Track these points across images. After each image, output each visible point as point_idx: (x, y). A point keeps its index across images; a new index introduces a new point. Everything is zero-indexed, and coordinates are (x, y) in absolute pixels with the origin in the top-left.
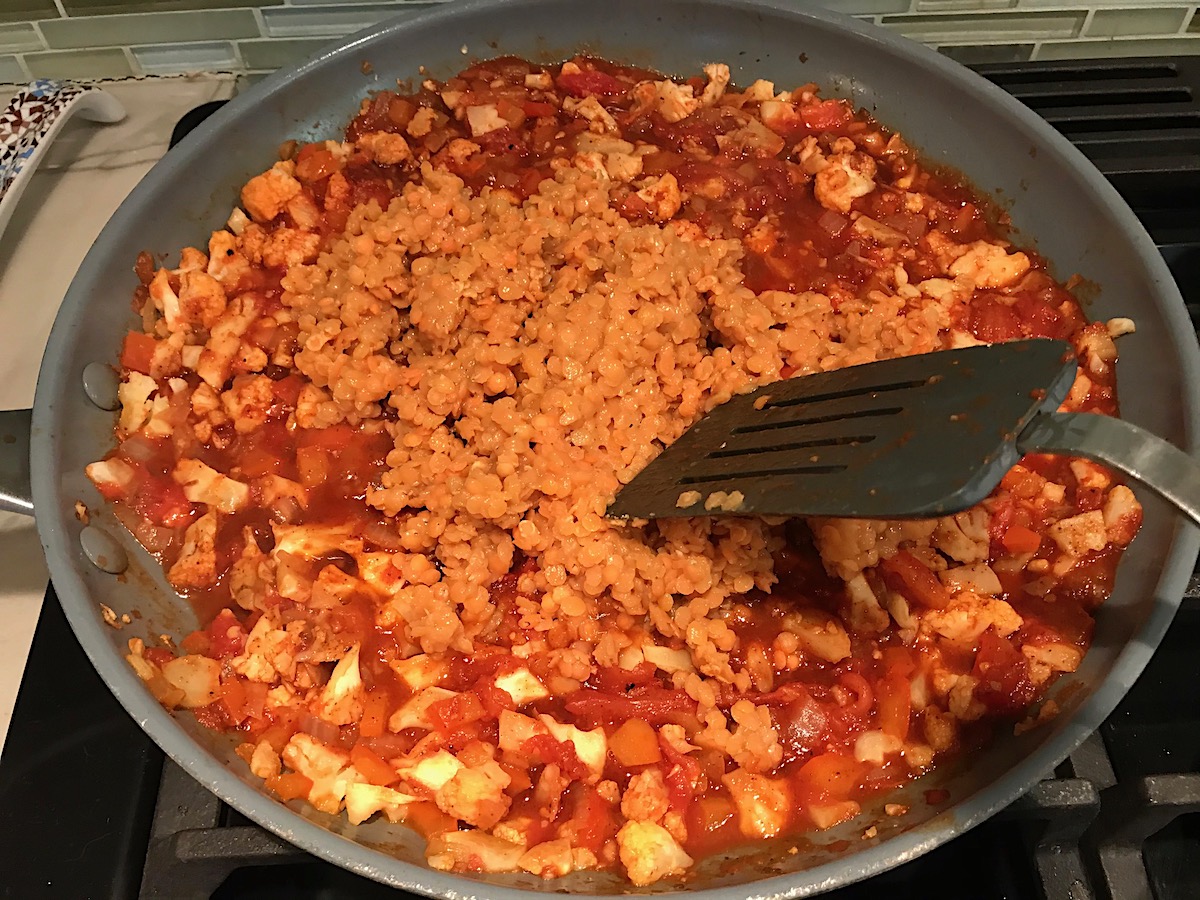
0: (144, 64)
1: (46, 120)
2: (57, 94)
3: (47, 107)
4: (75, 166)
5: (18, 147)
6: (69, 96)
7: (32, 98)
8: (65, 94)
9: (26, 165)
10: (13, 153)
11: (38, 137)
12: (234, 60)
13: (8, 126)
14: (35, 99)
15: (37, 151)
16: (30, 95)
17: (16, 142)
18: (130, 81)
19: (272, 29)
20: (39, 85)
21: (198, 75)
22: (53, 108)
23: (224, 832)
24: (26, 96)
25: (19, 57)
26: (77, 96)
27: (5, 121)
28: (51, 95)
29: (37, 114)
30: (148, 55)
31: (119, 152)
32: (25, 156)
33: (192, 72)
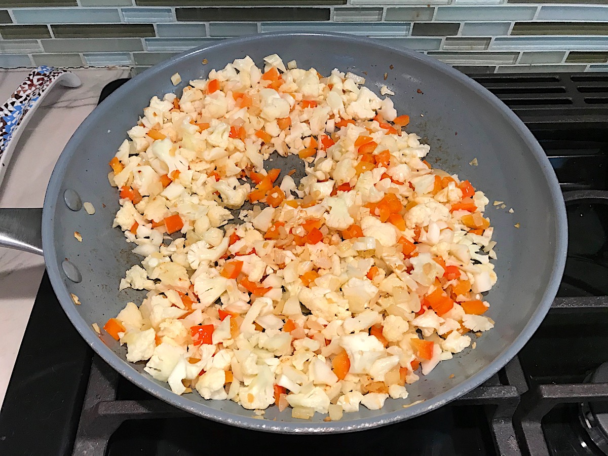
0: (87, 61)
1: (45, 84)
2: (50, 73)
3: (46, 79)
4: (55, 105)
5: (31, 96)
6: (56, 74)
7: (39, 74)
8: (54, 73)
9: (34, 104)
10: (28, 98)
11: (41, 92)
12: (131, 61)
13: (26, 86)
14: (40, 75)
15: (40, 98)
16: (38, 73)
17: (30, 94)
18: (81, 68)
19: (149, 48)
20: (42, 68)
21: (113, 67)
22: (48, 79)
23: (120, 402)
24: (36, 73)
25: (30, 55)
26: (60, 75)
27: (25, 84)
28: (48, 73)
29: (41, 82)
30: (90, 57)
31: (75, 100)
32: (35, 100)
33: (110, 66)
